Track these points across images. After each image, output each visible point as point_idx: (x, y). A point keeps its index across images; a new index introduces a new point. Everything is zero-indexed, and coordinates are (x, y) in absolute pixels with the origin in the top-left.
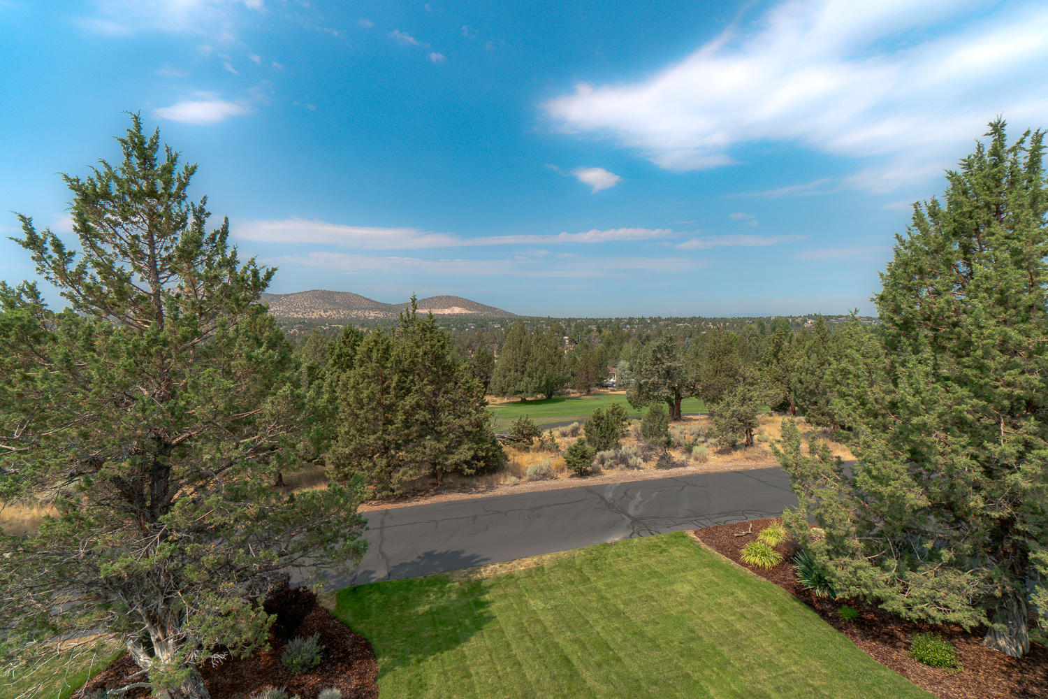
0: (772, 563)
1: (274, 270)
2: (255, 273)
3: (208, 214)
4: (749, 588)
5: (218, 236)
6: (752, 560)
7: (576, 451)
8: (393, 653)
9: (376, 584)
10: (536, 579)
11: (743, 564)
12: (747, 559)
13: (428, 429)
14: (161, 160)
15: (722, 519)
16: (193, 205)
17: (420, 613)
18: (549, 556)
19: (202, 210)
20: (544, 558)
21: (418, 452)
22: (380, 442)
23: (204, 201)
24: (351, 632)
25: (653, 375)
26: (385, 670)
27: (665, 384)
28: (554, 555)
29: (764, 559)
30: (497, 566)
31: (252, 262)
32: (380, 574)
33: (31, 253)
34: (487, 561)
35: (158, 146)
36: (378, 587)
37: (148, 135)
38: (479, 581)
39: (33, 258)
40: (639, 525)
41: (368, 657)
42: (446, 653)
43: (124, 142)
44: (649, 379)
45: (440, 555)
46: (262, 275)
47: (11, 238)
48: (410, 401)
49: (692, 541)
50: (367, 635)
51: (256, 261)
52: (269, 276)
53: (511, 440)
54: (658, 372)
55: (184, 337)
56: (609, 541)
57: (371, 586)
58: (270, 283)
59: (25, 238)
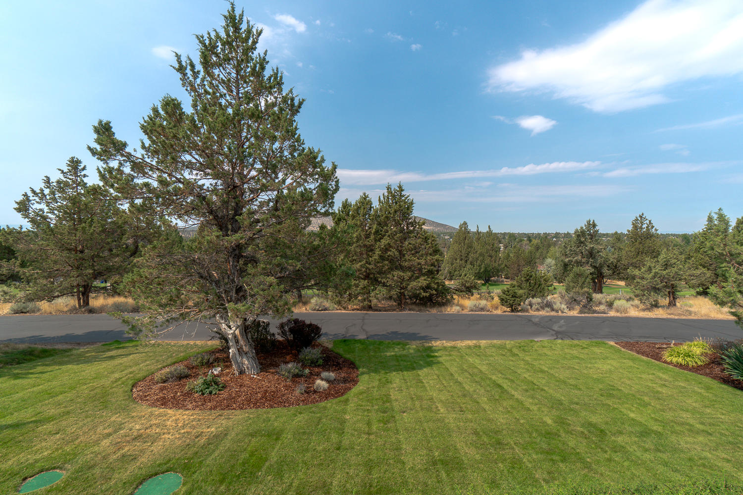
0: (696, 363)
1: (303, 100)
2: (292, 99)
3: (268, 62)
4: (669, 373)
5: (273, 78)
6: (675, 360)
7: (508, 291)
8: (369, 368)
9: (358, 340)
10: (474, 350)
11: (665, 362)
12: (669, 360)
13: (395, 265)
14: (244, 27)
15: (643, 340)
16: (260, 56)
17: (388, 355)
18: (484, 342)
19: (264, 59)
20: (481, 342)
21: (389, 278)
22: (364, 269)
23: (265, 54)
24: (342, 358)
25: (576, 254)
26: (363, 373)
27: (588, 263)
28: (489, 342)
29: (688, 359)
30: (444, 342)
31: (291, 91)
32: (362, 337)
33: (179, 75)
34: (436, 339)
35: (243, 21)
36: (360, 341)
37: (237, 13)
38: (430, 347)
39: (181, 79)
40: (560, 335)
41: (353, 368)
42: (405, 373)
43: (225, 17)
44: (573, 258)
45: (402, 333)
46: (296, 103)
47: (171, 66)
48: (384, 242)
49: (612, 346)
50: (352, 359)
51: (293, 91)
52: (301, 104)
53: (456, 290)
54: (582, 253)
56: (536, 340)
57: (356, 341)
58: (300, 110)
59: (177, 66)
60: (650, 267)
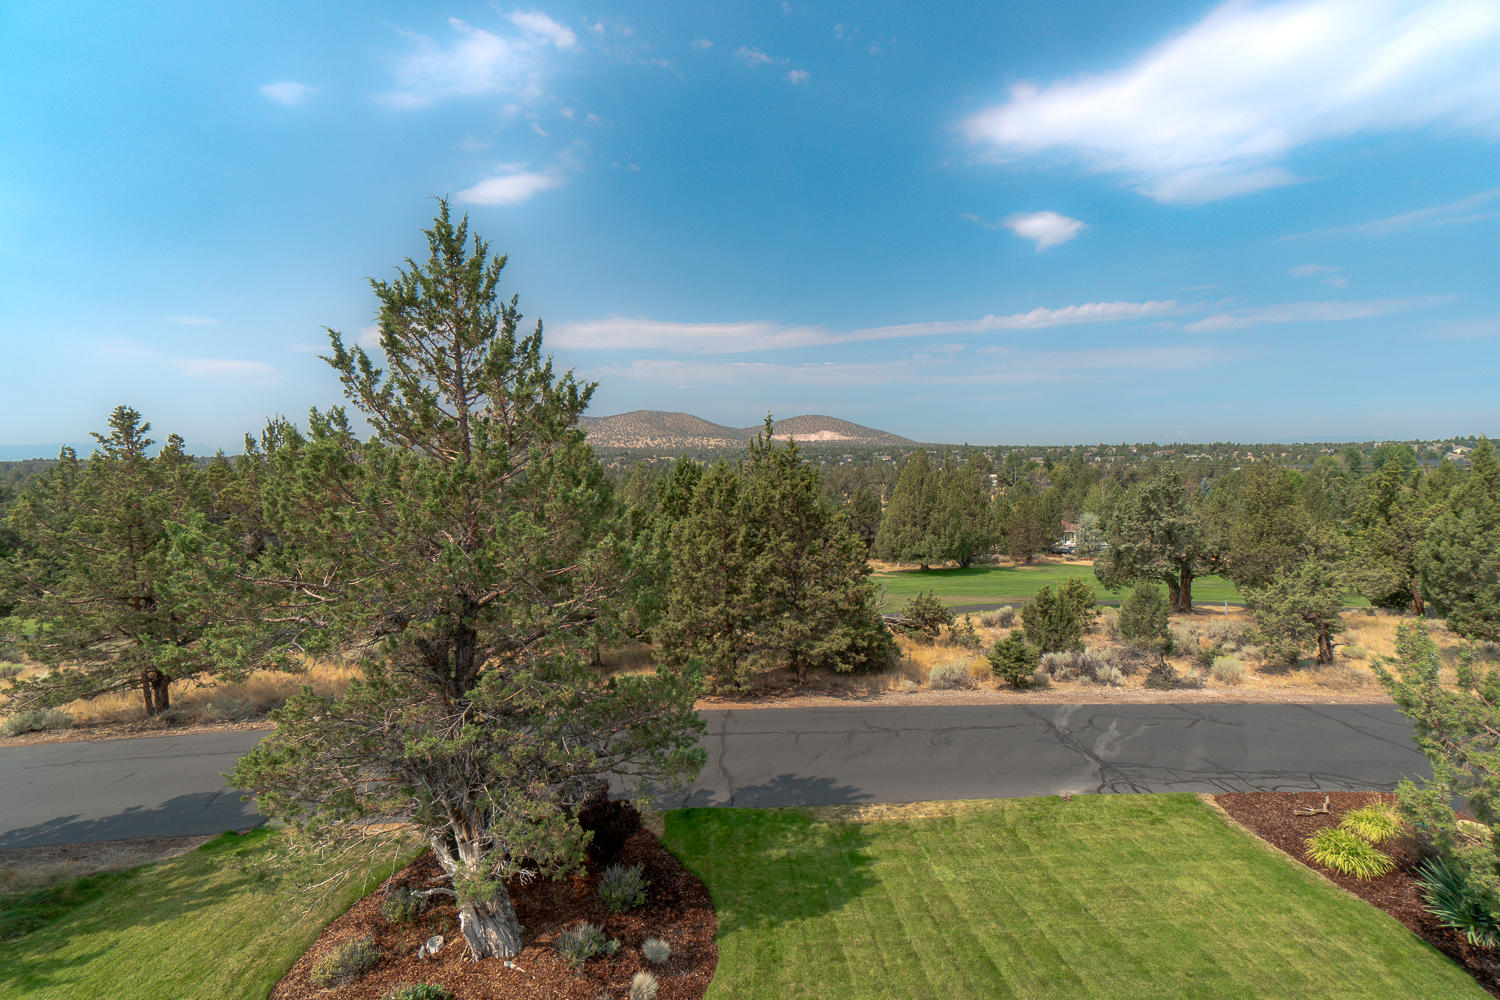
0: (1371, 869)
1: (595, 385)
2: (573, 390)
3: (521, 316)
4: (1321, 906)
5: (531, 344)
6: (1330, 859)
7: (1008, 649)
8: (738, 907)
9: (714, 809)
10: (942, 835)
11: (1311, 863)
12: (1319, 857)
13: (786, 602)
14: (469, 253)
15: (1269, 783)
16: (503, 307)
17: (774, 858)
18: (963, 804)
19: (513, 312)
20: (955, 805)
21: (773, 634)
22: (722, 617)
23: (515, 301)
24: (682, 870)
25: (1142, 536)
26: (727, 929)
27: (1163, 553)
28: (971, 803)
29: (1354, 861)
30: (884, 807)
31: (569, 376)
32: (721, 797)
33: (340, 373)
34: (869, 798)
35: (466, 236)
36: (716, 813)
37: (455, 223)
38: (857, 827)
39: (342, 379)
40: (1113, 774)
41: (705, 906)
42: (808, 921)
43: (430, 234)
44: (1135, 542)
45: (802, 782)
46: (580, 392)
47: (321, 357)
48: (762, 562)
49: (1210, 812)
50: (703, 877)
51: (573, 375)
52: (589, 393)
53: (906, 626)
54: (1152, 532)
55: (492, 472)
56: (1062, 793)
57: (709, 811)
58: (590, 403)
59: (333, 355)
60: (1283, 588)
